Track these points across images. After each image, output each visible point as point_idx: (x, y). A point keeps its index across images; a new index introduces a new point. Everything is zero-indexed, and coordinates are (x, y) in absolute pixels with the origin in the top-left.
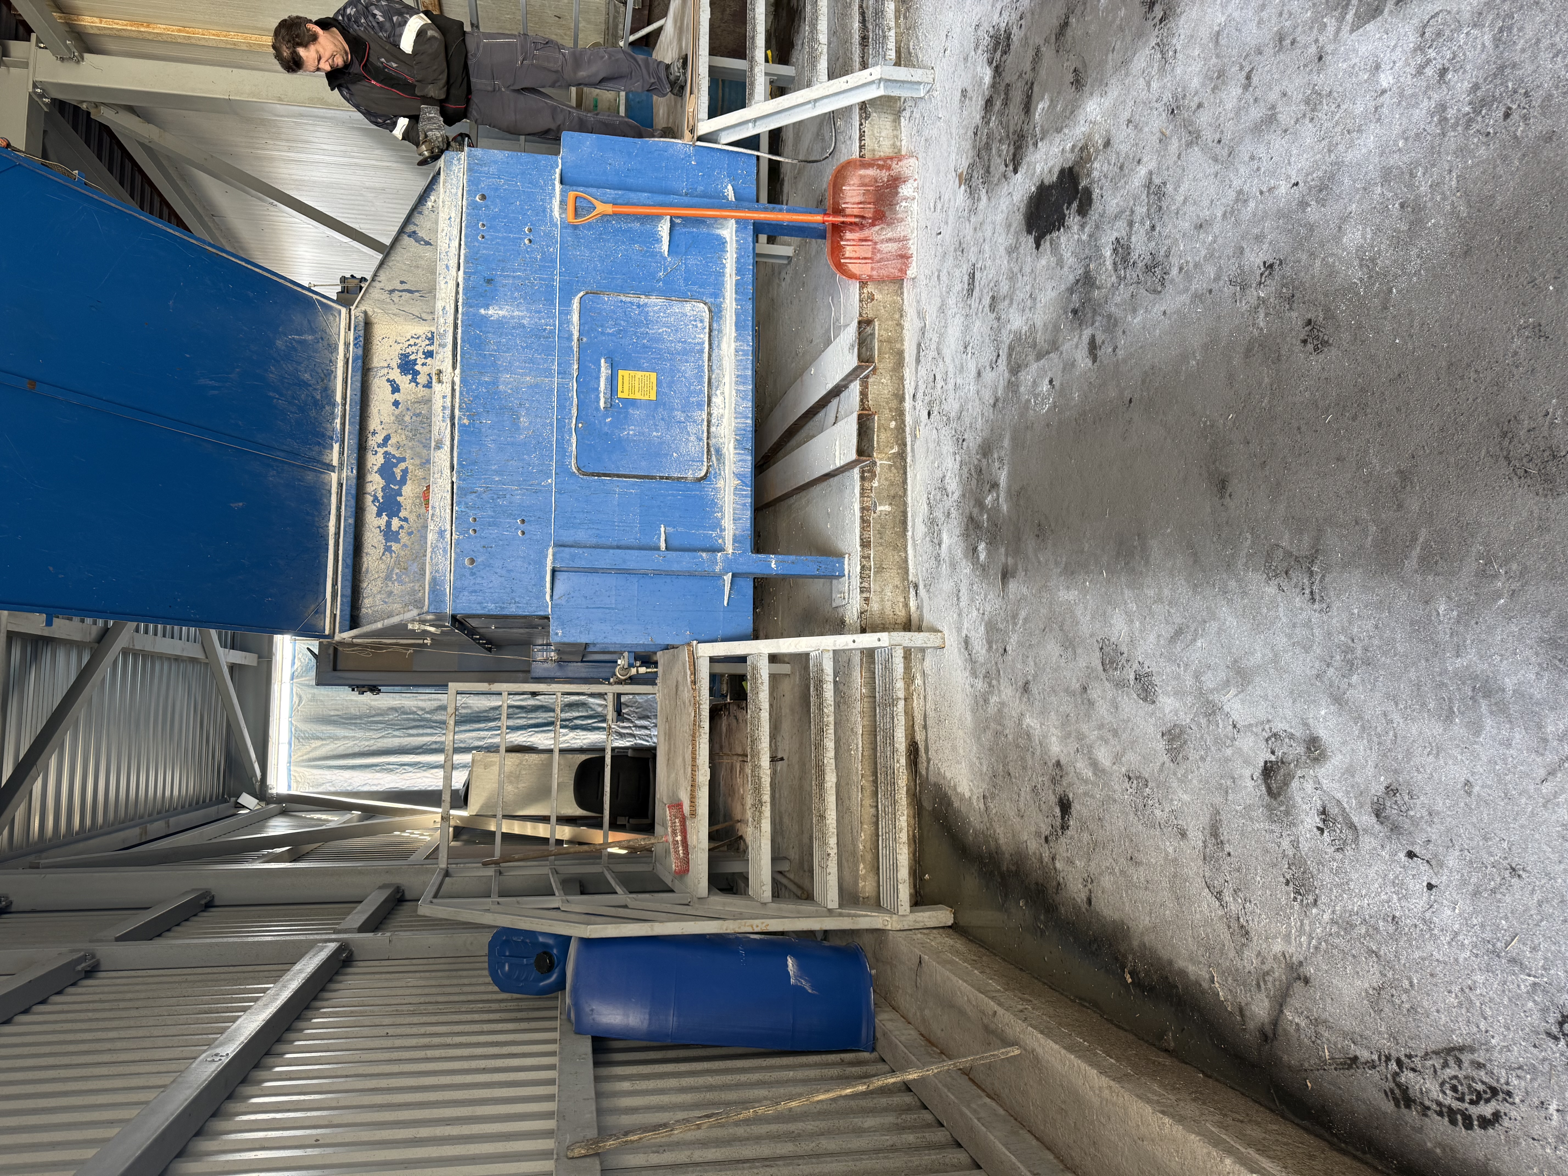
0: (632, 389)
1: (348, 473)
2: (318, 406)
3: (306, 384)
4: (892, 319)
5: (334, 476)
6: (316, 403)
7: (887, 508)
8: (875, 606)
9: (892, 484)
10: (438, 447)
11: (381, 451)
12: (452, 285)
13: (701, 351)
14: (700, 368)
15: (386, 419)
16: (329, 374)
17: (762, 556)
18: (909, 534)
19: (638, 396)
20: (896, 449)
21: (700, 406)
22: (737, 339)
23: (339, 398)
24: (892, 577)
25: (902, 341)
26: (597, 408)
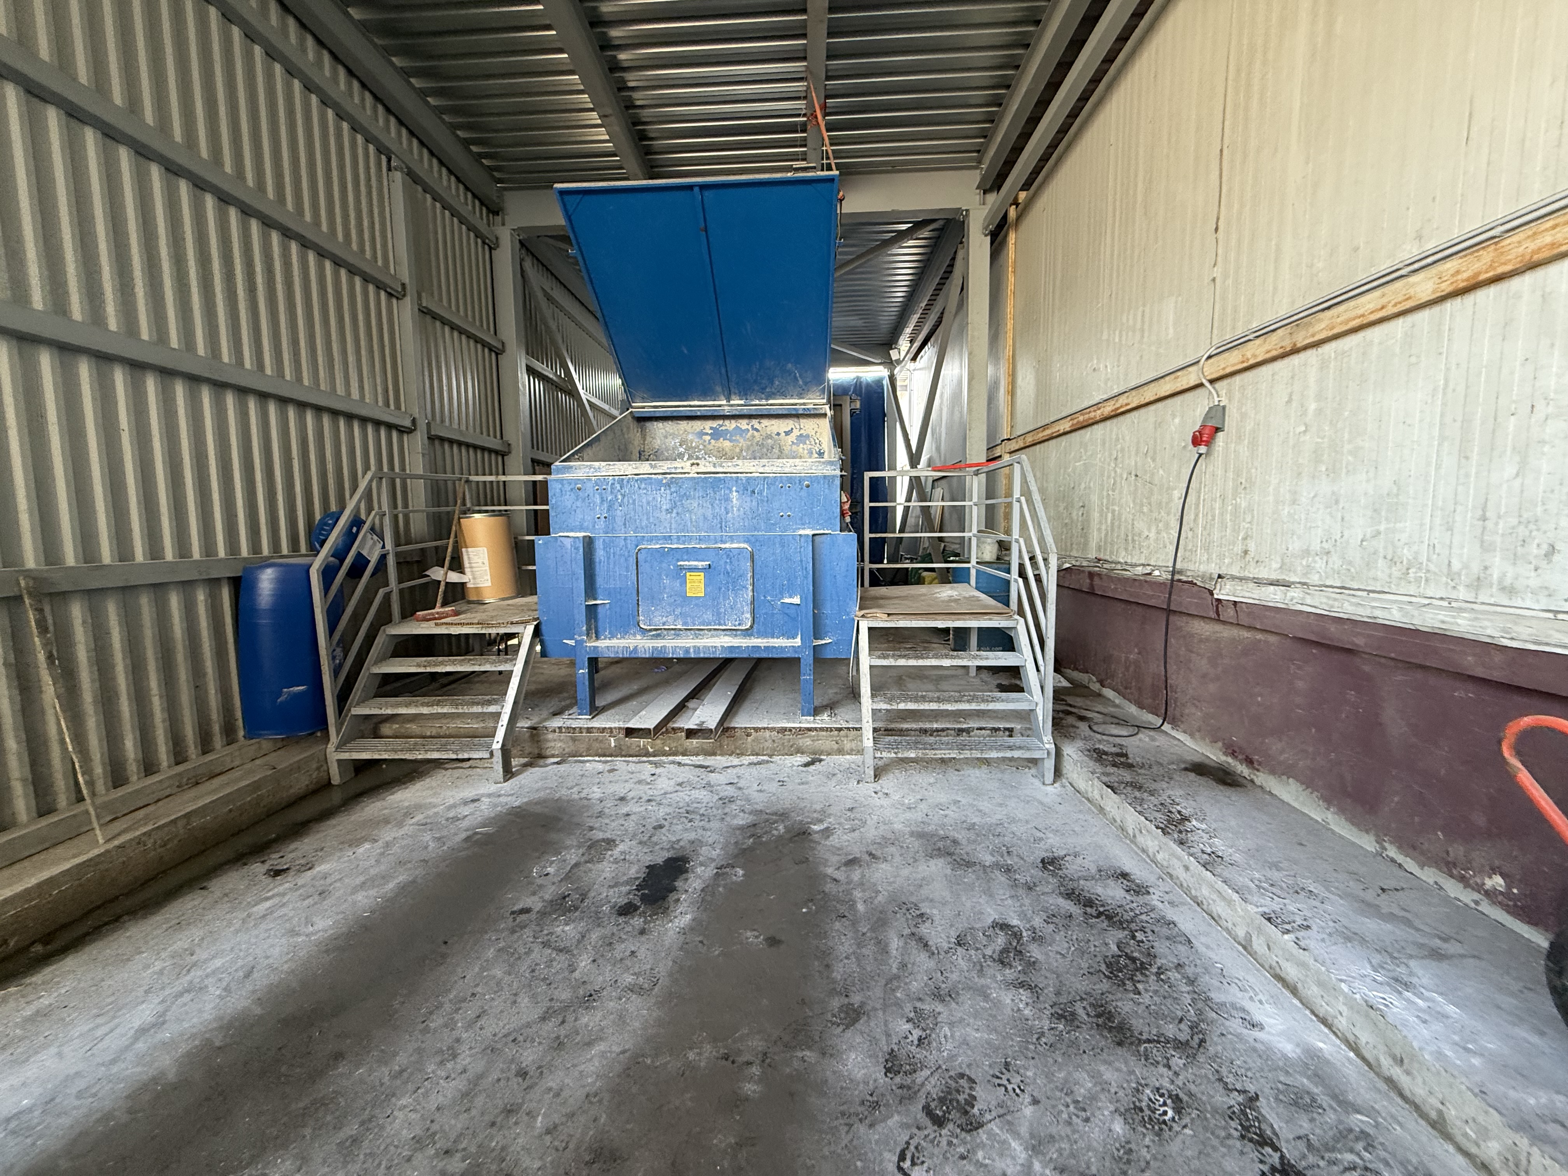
0: (693, 581)
1: (727, 410)
2: (763, 390)
3: (772, 383)
4: (736, 748)
5: (724, 402)
6: (764, 389)
7: (613, 744)
8: (550, 736)
9: (628, 747)
10: (652, 466)
11: (749, 427)
12: (753, 469)
13: (720, 624)
14: (709, 624)
15: (768, 429)
16: (784, 395)
17: (586, 664)
18: (597, 758)
19: (688, 585)
20: (651, 750)
21: (685, 624)
22: (722, 647)
23: (771, 402)
24: (570, 747)
25: (722, 755)
26: (678, 560)
